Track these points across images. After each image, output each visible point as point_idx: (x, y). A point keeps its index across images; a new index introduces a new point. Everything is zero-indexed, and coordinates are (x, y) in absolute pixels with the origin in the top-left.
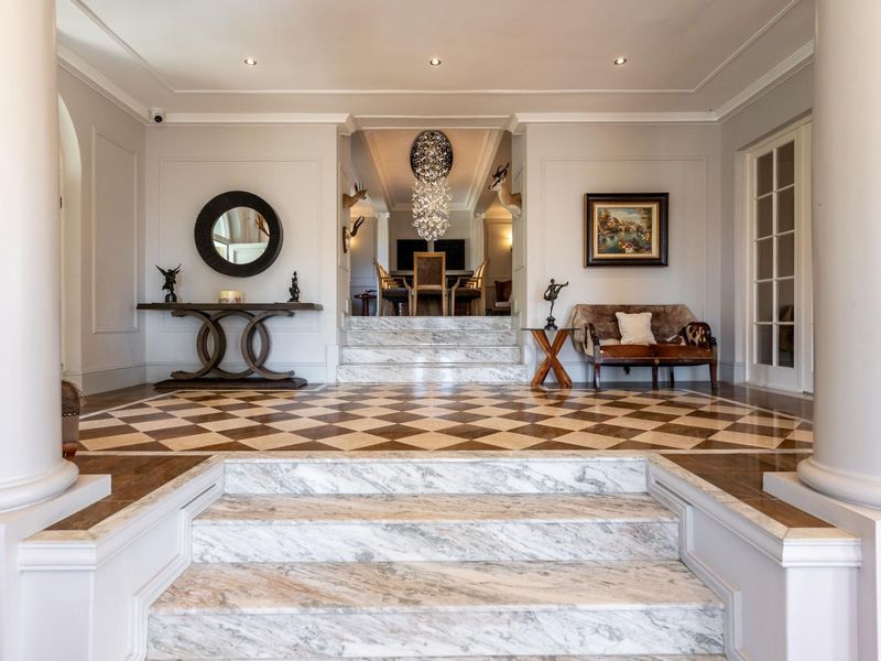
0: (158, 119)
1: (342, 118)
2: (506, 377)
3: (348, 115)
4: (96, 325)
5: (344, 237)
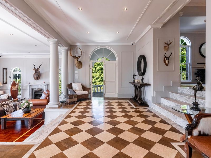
3: (150, 25)
4: (122, 86)
5: (165, 61)
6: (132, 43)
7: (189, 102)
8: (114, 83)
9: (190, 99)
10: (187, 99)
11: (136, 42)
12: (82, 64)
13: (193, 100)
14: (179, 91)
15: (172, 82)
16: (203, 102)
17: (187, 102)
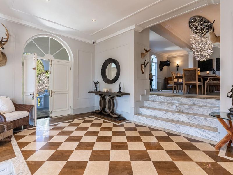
0: (94, 43)
1: (133, 27)
2: (206, 136)
3: (135, 25)
4: (78, 97)
5: (142, 68)
6: (93, 41)
7: (172, 108)
8: (67, 93)
9: (172, 106)
10: (169, 106)
11: (98, 41)
12: (6, 57)
13: (177, 106)
14: (151, 99)
15: (145, 90)
16: (188, 108)
17: (169, 109)
